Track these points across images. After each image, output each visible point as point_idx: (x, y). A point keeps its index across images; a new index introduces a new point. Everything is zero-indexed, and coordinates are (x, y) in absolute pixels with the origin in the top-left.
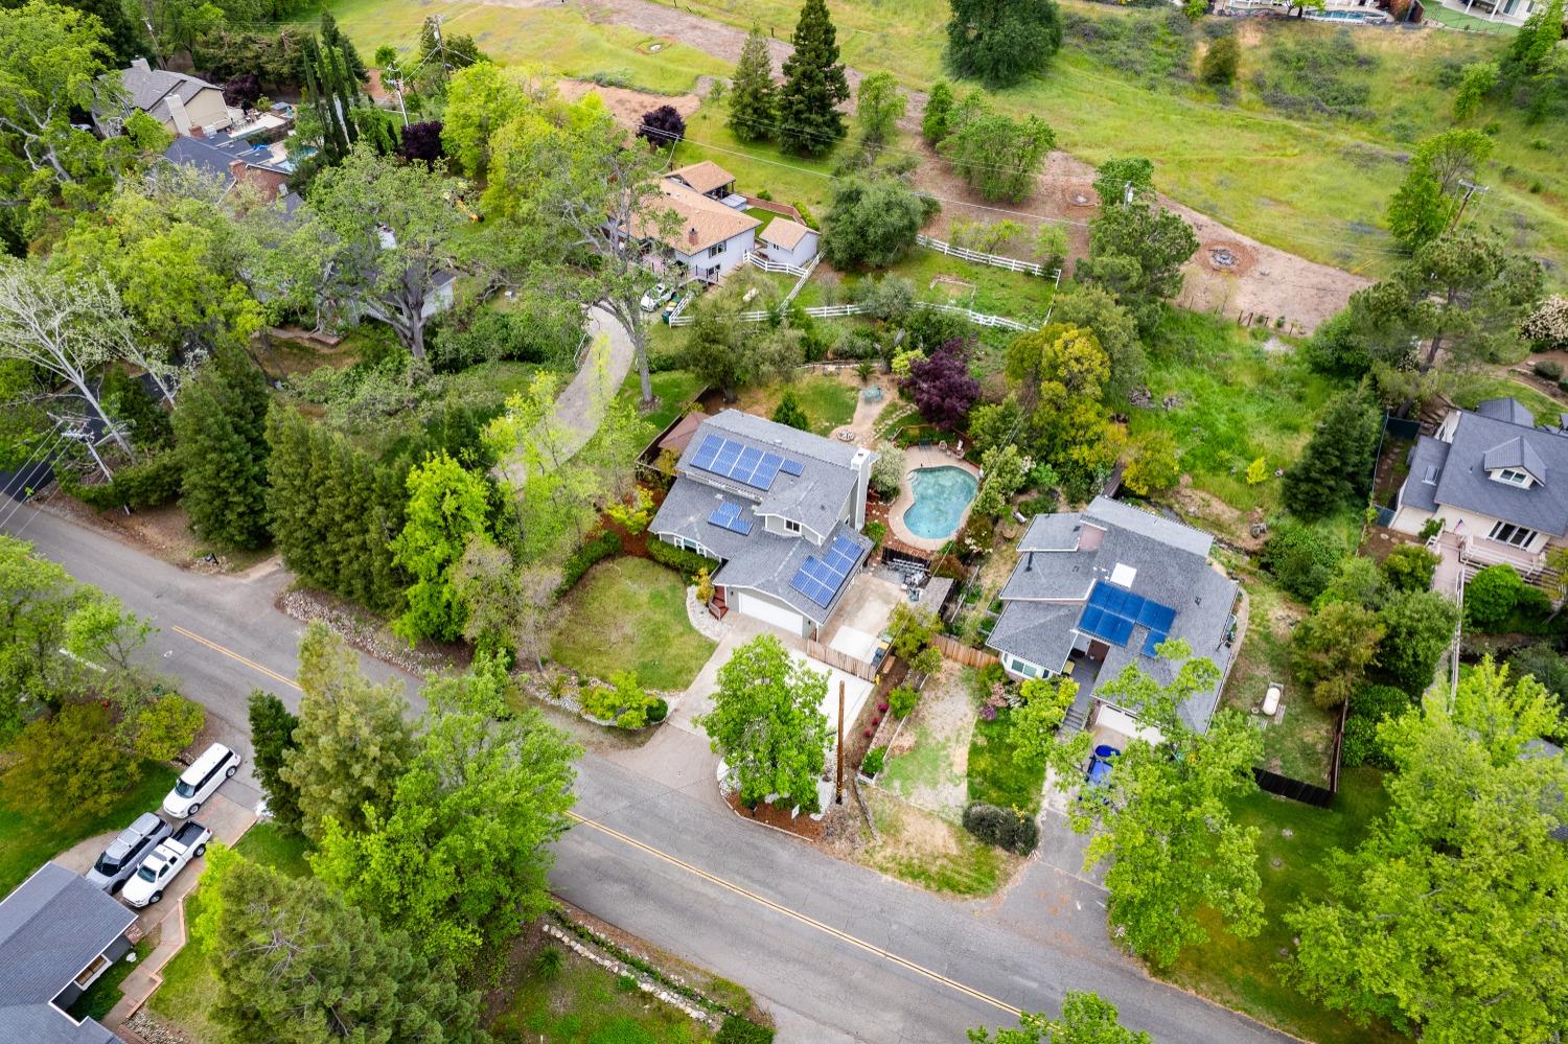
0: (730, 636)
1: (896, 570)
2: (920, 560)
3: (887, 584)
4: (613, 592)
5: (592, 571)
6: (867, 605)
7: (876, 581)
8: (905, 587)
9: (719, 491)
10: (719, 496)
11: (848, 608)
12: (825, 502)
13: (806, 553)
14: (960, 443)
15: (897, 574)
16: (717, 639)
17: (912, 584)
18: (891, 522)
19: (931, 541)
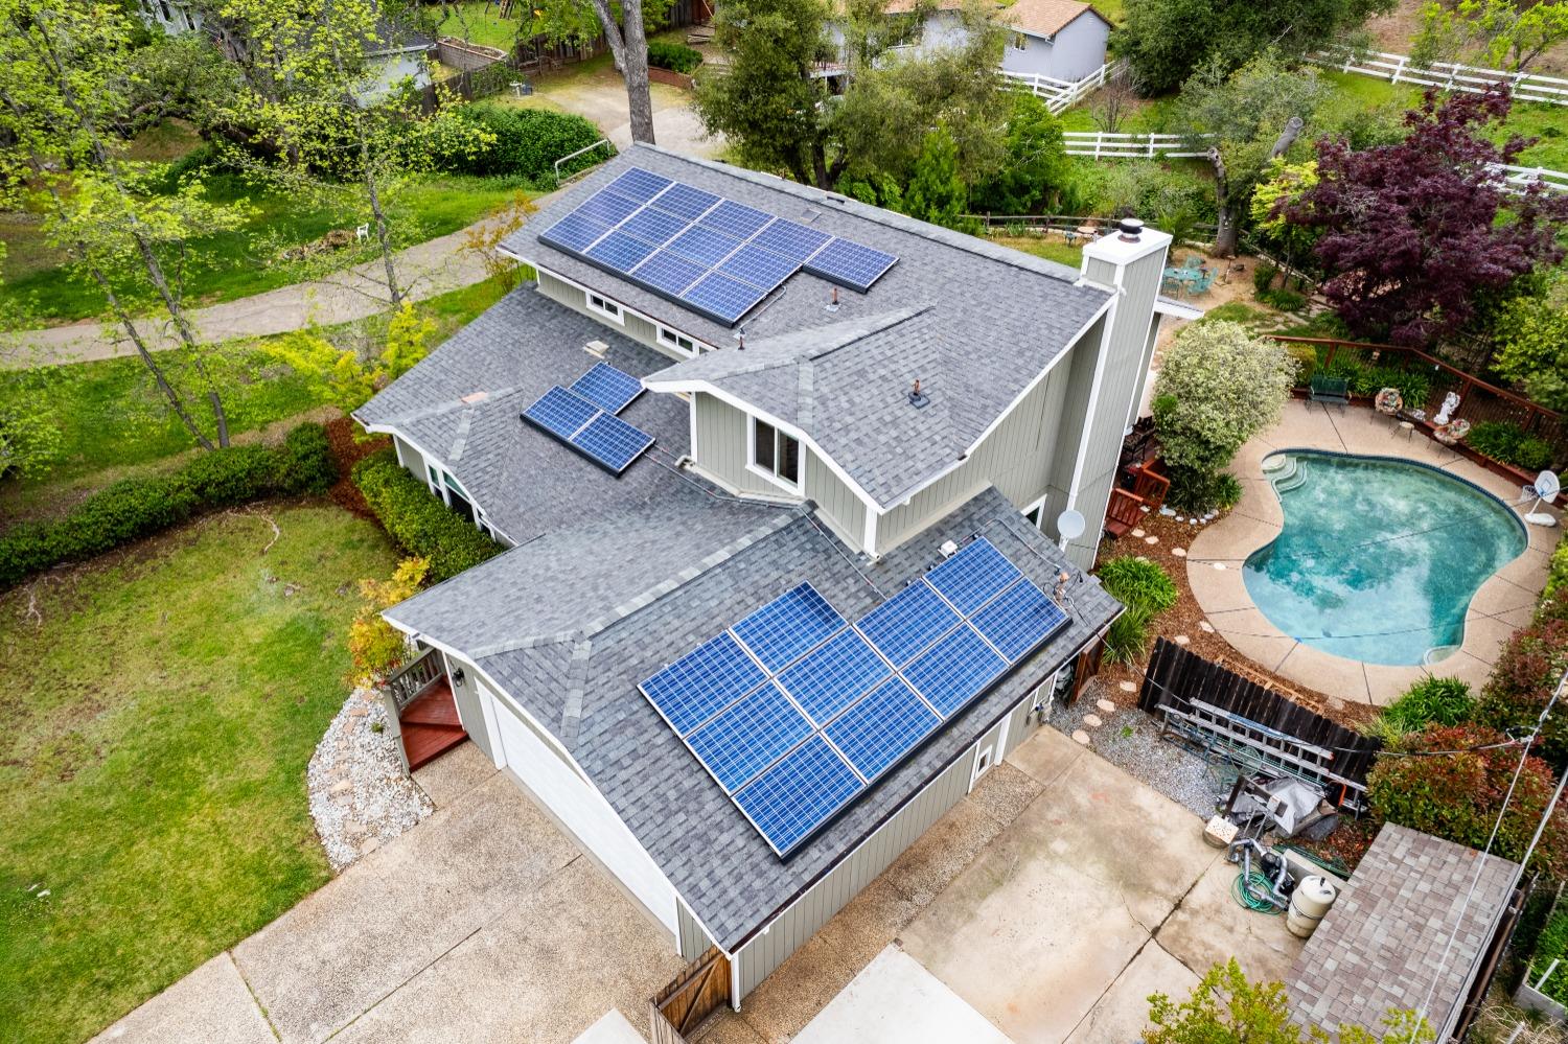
0: (397, 855)
1: (1193, 745)
2: (1319, 728)
3: (1146, 797)
4: (196, 593)
5: (208, 523)
6: (1035, 871)
7: (1102, 772)
8: (1224, 829)
9: (604, 332)
10: (597, 347)
11: (946, 866)
12: (935, 383)
13: (798, 568)
14: (1452, 401)
15: (1194, 766)
16: (339, 851)
17: (1258, 825)
18: (1193, 570)
19: (1349, 667)
